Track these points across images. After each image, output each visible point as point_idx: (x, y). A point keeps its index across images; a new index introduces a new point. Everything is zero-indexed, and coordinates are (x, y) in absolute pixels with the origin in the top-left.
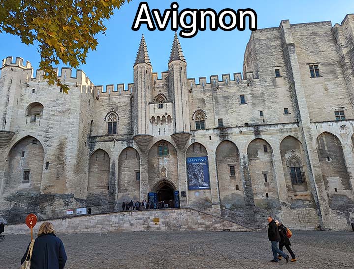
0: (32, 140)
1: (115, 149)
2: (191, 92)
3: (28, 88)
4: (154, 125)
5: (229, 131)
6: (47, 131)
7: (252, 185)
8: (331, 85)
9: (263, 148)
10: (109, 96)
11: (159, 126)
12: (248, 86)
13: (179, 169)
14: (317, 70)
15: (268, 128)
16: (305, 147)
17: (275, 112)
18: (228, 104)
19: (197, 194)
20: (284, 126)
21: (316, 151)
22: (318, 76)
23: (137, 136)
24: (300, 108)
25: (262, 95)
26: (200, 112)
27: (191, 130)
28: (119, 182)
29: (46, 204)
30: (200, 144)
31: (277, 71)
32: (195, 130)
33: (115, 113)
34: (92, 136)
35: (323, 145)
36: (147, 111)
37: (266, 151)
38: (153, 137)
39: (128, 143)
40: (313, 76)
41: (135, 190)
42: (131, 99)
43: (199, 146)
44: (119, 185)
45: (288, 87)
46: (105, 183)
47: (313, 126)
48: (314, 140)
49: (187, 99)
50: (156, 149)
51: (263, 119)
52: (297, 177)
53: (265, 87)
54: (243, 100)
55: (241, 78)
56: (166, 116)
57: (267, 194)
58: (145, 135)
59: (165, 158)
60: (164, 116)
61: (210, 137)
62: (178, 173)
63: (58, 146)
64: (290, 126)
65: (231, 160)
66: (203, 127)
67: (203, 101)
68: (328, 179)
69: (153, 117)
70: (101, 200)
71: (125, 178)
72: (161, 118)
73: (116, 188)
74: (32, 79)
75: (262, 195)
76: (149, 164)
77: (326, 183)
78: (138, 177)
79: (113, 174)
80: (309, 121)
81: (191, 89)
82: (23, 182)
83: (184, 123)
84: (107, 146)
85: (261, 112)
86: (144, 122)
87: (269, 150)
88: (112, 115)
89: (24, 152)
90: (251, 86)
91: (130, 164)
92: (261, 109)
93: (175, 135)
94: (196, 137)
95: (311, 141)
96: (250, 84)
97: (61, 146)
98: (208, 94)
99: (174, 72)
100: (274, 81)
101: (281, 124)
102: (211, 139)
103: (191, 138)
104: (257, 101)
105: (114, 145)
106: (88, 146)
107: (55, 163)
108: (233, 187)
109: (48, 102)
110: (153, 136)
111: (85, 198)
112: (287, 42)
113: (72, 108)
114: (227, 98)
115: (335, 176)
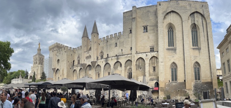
2: (99, 44)
3: (57, 56)
5: (108, 59)
6: (60, 67)
8: (151, 36)
10: (78, 51)
11: (88, 60)
13: (93, 75)
14: (147, 29)
15: (121, 56)
18: (111, 48)
21: (135, 66)
23: (82, 64)
24: (132, 47)
25: (123, 42)
26: (102, 52)
27: (97, 60)
33: (79, 57)
35: (139, 63)
36: (84, 55)
37: (120, 66)
39: (81, 67)
43: (99, 66)
48: (135, 61)
49: (96, 48)
50: (88, 68)
51: (122, 53)
53: (125, 38)
54: (116, 45)
58: (84, 64)
59: (90, 71)
60: (89, 56)
63: (62, 70)
65: (109, 70)
66: (103, 58)
67: (103, 47)
68: (138, 77)
69: (86, 57)
76: (86, 73)
84: (77, 68)
86: (83, 59)
92: (122, 49)
93: (92, 63)
98: (105, 44)
101: (126, 55)
103: (97, 63)
106: (72, 69)
109: (60, 59)
110: (86, 64)
112: (133, 17)
113: (65, 59)
114: (110, 45)
115: (141, 76)
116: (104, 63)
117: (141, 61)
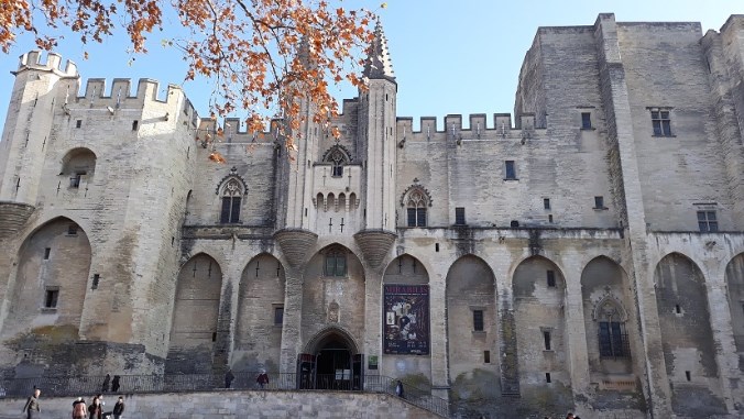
0: (67, 226)
1: (236, 256)
2: (402, 147)
3: (67, 117)
4: (321, 211)
5: (478, 236)
6: (99, 209)
7: (519, 354)
8: (692, 156)
9: (545, 276)
10: (230, 141)
11: (331, 213)
12: (523, 143)
13: (367, 309)
14: (667, 123)
15: (559, 236)
16: (631, 282)
17: (576, 203)
18: (479, 179)
19: (401, 365)
20: (592, 234)
21: (654, 292)
22: (668, 133)
23: (283, 231)
24: (627, 198)
25: (552, 164)
26: (418, 191)
27: (397, 228)
28: (237, 326)
29: (88, 362)
30: (414, 259)
31: (586, 117)
32: (405, 229)
33: (239, 178)
34: (188, 224)
35: (668, 282)
36: (308, 180)
37: (551, 283)
38: (316, 236)
39: (264, 244)
40: (657, 134)
41: (270, 347)
42: (276, 150)
43: (411, 263)
44: (238, 333)
45: (605, 153)
46: (207, 327)
47: (650, 239)
48: (652, 268)
49: (392, 162)
50: (321, 262)
51: (551, 216)
52: (613, 343)
53: (559, 147)
54: (510, 172)
55: (510, 125)
56: (348, 195)
57: (548, 375)
58: (300, 231)
59: (338, 283)
60: (342, 195)
61: (437, 245)
62: (363, 317)
63: (120, 242)
64: (605, 235)
65: (476, 298)
66: (423, 224)
67: (425, 167)
68: (673, 352)
69: (320, 195)
70: (199, 362)
71: (251, 318)
72: (337, 196)
73: (232, 339)
74: (78, 99)
75: (536, 375)
76: (304, 292)
77: (669, 360)
78: (279, 320)
79: (227, 308)
80: (644, 228)
81: (404, 141)
82: (44, 312)
83: (383, 211)
84: (218, 247)
85: (547, 201)
86: (299, 204)
87: (558, 282)
88: (233, 182)
89: (48, 250)
90: (530, 143)
91: (265, 290)
92: (548, 195)
93: (363, 236)
94: (407, 242)
95: (646, 270)
96: (528, 138)
97: (127, 244)
98: (438, 154)
99: (370, 103)
100: (578, 137)
101: (586, 229)
102: (437, 249)
103: (396, 244)
104: (541, 176)
105: (233, 248)
106: (177, 247)
107: (110, 278)
108: (478, 355)
109: (105, 150)
110: (318, 233)
111: (164, 356)
112: (610, 58)
113: (153, 164)
114: (476, 165)
115: (690, 347)
116: (449, 255)
117: (672, 269)
